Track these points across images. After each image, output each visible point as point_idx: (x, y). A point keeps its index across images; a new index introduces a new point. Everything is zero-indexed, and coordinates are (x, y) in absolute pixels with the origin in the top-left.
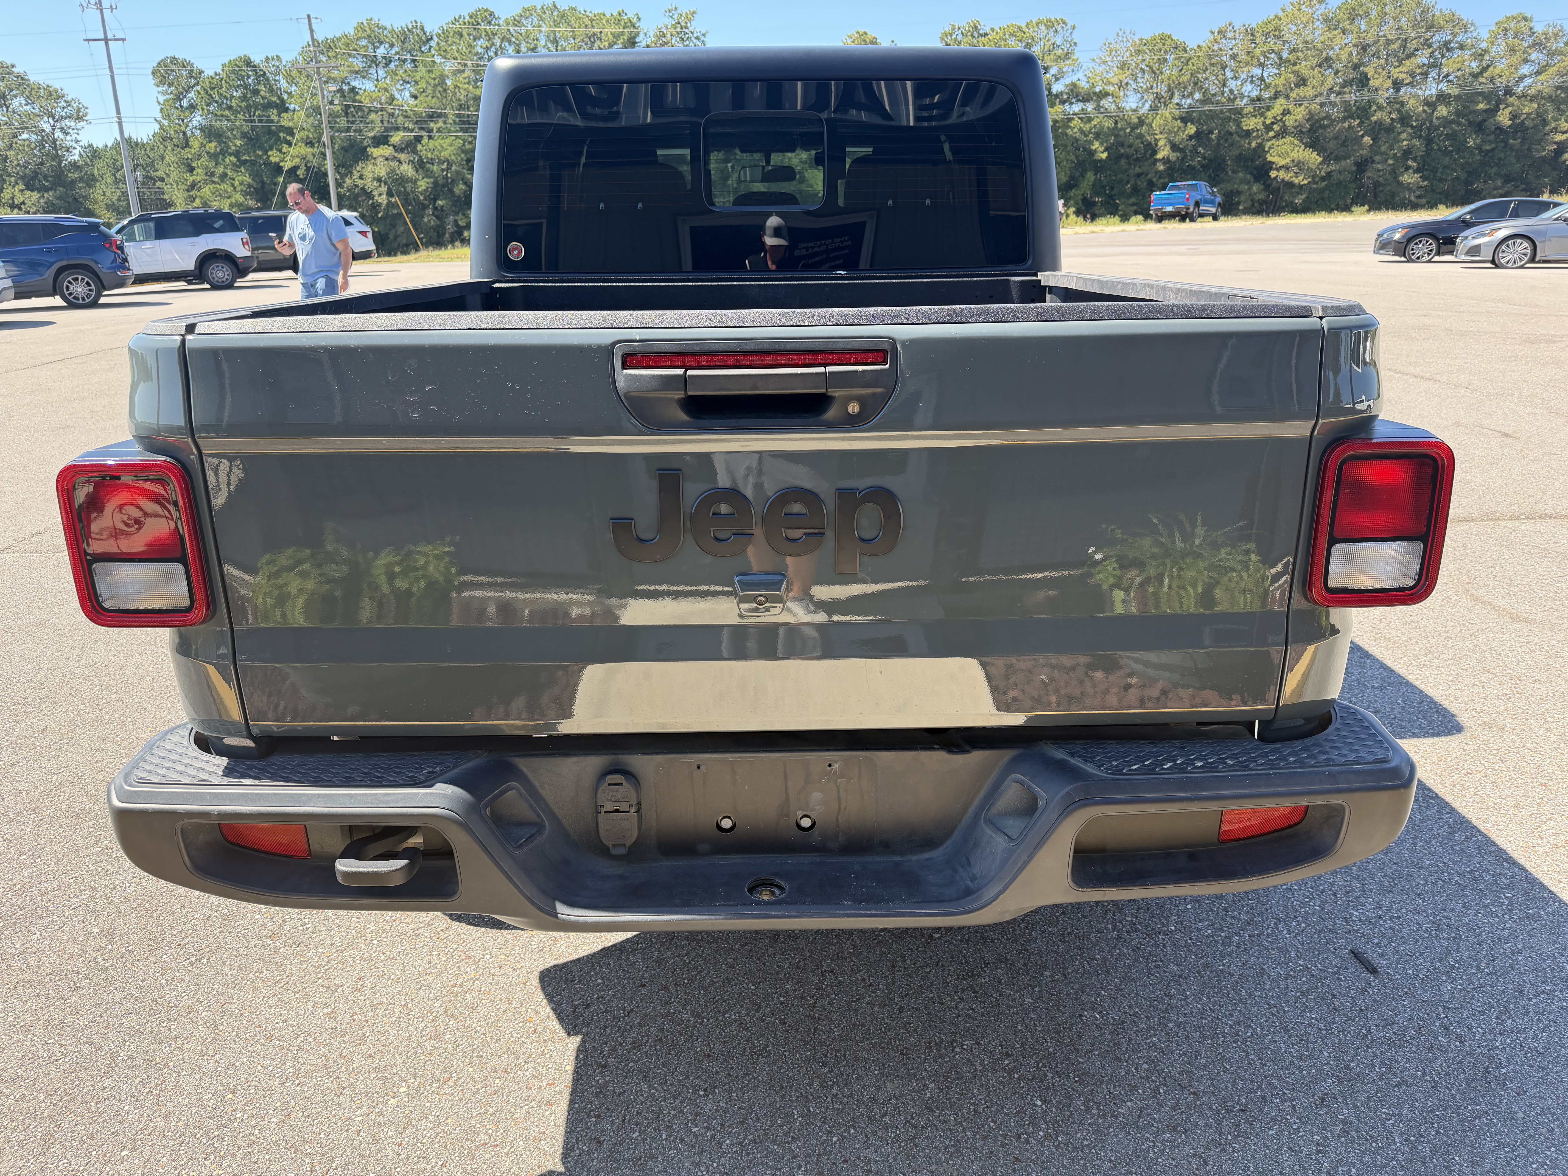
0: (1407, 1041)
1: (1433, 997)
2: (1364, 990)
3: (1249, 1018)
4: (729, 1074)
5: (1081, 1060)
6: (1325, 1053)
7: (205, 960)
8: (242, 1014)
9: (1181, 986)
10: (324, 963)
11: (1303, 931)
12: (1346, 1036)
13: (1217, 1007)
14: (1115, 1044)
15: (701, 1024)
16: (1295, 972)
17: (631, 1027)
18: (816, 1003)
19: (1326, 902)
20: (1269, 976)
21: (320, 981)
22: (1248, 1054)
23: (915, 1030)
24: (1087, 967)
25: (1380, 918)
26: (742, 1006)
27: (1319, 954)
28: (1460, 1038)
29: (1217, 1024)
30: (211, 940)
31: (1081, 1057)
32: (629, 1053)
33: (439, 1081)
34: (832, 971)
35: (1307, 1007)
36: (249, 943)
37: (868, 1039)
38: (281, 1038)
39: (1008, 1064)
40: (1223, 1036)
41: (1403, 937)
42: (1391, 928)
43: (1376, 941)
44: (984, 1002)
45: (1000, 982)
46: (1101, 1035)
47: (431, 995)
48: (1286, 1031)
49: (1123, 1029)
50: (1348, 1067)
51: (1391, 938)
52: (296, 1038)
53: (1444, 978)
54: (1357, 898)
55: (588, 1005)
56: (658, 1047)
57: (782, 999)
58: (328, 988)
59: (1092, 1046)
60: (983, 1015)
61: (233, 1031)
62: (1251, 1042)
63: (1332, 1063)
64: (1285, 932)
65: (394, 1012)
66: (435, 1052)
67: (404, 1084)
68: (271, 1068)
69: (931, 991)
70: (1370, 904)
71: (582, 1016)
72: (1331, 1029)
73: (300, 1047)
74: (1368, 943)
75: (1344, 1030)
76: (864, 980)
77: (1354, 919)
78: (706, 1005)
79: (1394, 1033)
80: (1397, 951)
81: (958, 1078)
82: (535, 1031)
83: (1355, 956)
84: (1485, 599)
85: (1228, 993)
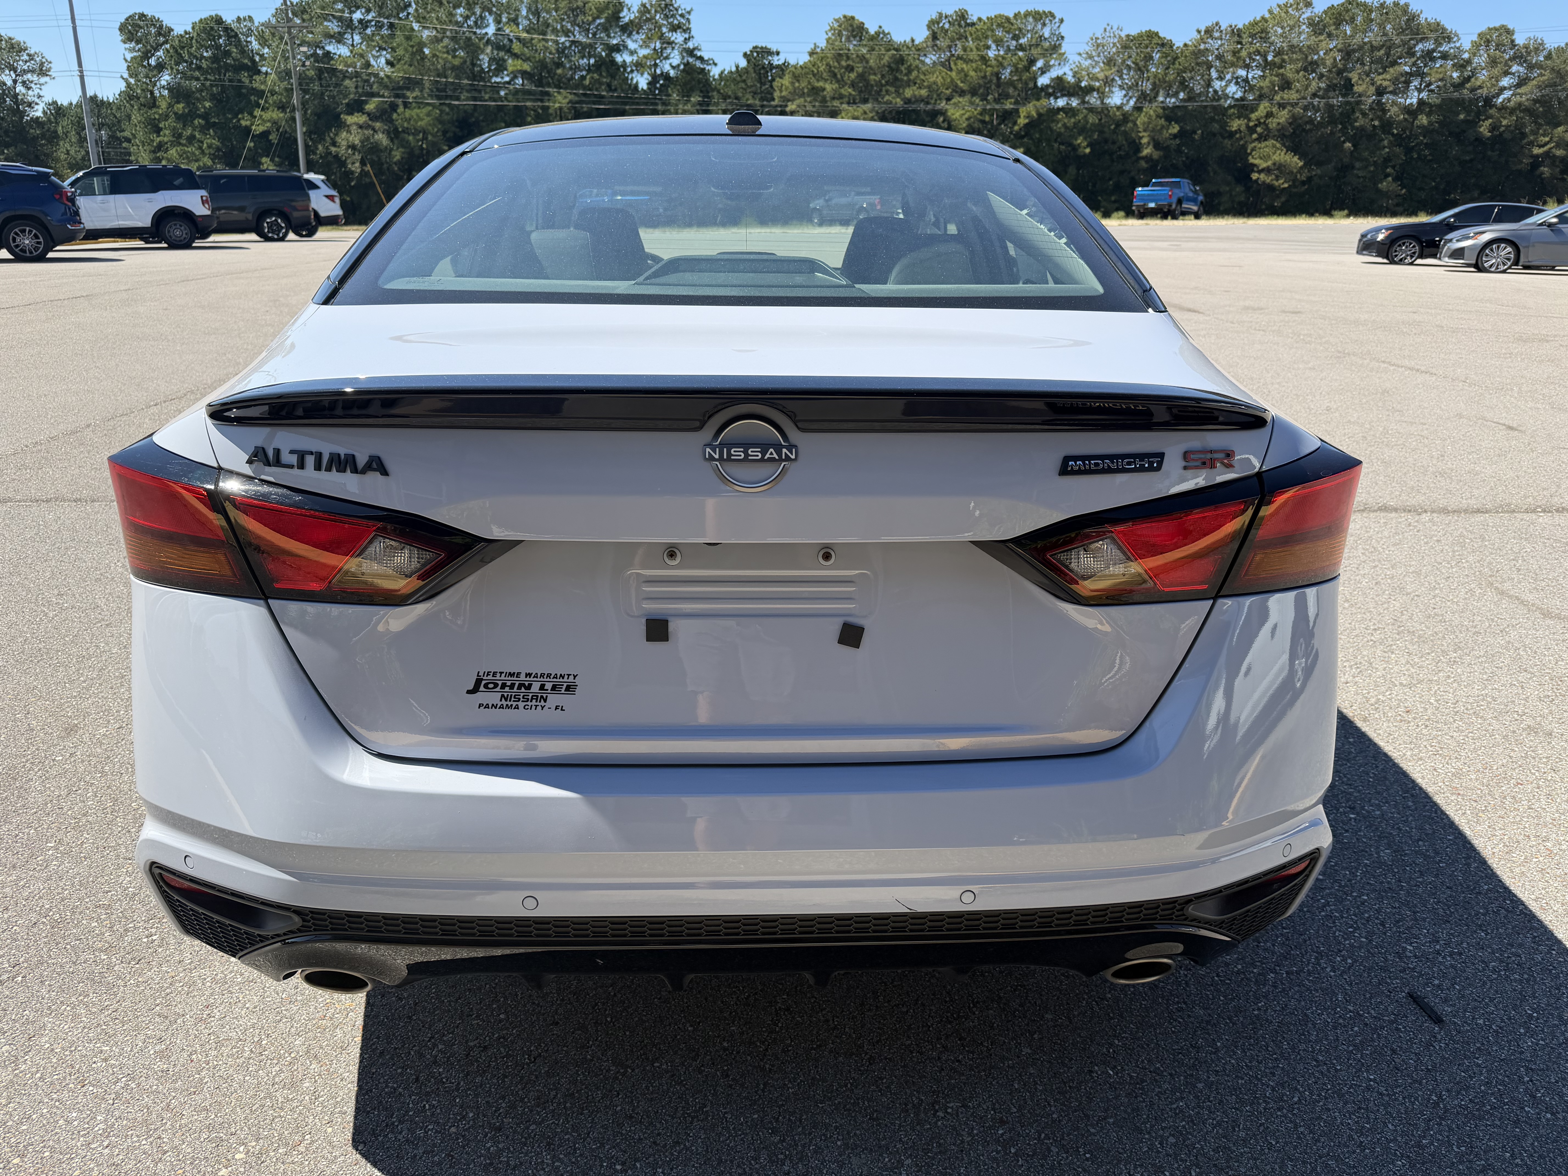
0: (1488, 1112)
1: (1512, 1054)
2: (1429, 1045)
3: (1294, 1079)
4: (655, 1143)
5: (1092, 1130)
6: (1390, 1126)
7: (20, 979)
8: (52, 1050)
9: (1210, 1035)
10: (166, 985)
11: (1350, 968)
12: (1413, 1103)
13: (1254, 1063)
14: (1133, 1110)
15: (623, 1074)
16: (1344, 1019)
17: (536, 1077)
18: (767, 1050)
19: (1374, 933)
20: (1314, 1025)
21: (158, 1008)
22: (1296, 1126)
23: (888, 1087)
24: (1096, 1008)
25: (1439, 954)
26: (676, 1053)
27: (1371, 998)
28: (1549, 1109)
29: (1255, 1085)
30: (32, 951)
31: (1092, 1126)
32: (531, 1111)
33: (287, 1144)
34: (788, 1009)
35: (1363, 1064)
36: (78, 957)
37: (830, 1099)
38: (97, 1084)
39: (1002, 1135)
40: (1265, 1101)
41: (1467, 978)
42: (1452, 966)
43: (1436, 982)
44: (973, 1053)
45: (992, 1027)
46: (1117, 1097)
47: (293, 1030)
48: (1341, 1096)
49: (1143, 1089)
50: (1419, 1145)
51: (1453, 978)
52: (115, 1083)
53: (1522, 1031)
54: (1408, 928)
55: (485, 1048)
56: (568, 1105)
57: (725, 1044)
58: (167, 1017)
59: (1106, 1111)
60: (971, 1069)
61: (37, 1072)
62: (1298, 1109)
63: (1399, 1139)
64: (1328, 970)
65: (243, 1051)
66: (287, 1106)
67: (241, 1149)
68: (76, 1123)
69: (909, 1037)
70: (1425, 936)
71: (477, 1061)
72: (1395, 1094)
73: (118, 1095)
74: (1427, 984)
75: (1410, 1096)
76: (828, 1021)
77: (1409, 954)
78: (632, 1051)
79: (1470, 1100)
80: (1463, 996)
81: (940, 1152)
82: (417, 1080)
83: (1415, 1001)
84: (1512, 593)
85: (1267, 1046)
